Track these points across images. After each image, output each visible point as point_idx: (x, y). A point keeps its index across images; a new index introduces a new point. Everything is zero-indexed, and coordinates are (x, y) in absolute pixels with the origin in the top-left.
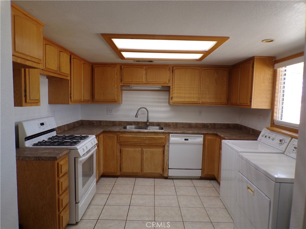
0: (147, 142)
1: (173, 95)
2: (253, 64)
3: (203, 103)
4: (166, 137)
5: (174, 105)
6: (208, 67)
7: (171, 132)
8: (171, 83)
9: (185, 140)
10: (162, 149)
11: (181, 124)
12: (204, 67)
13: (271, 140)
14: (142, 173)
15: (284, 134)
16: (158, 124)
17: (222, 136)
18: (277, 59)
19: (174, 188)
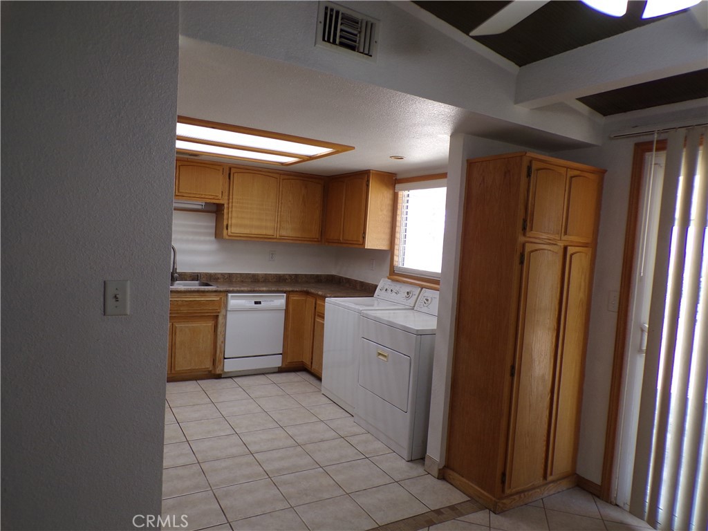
0: (184, 309)
1: (230, 222)
2: (368, 181)
3: (282, 238)
4: (221, 298)
5: (232, 240)
6: (290, 175)
7: (231, 289)
8: (226, 198)
9: (256, 303)
10: (213, 322)
11: (239, 276)
12: (284, 174)
13: (394, 294)
14: (173, 372)
15: (411, 283)
16: (195, 277)
17: (320, 293)
18: (398, 177)
19: (241, 389)
